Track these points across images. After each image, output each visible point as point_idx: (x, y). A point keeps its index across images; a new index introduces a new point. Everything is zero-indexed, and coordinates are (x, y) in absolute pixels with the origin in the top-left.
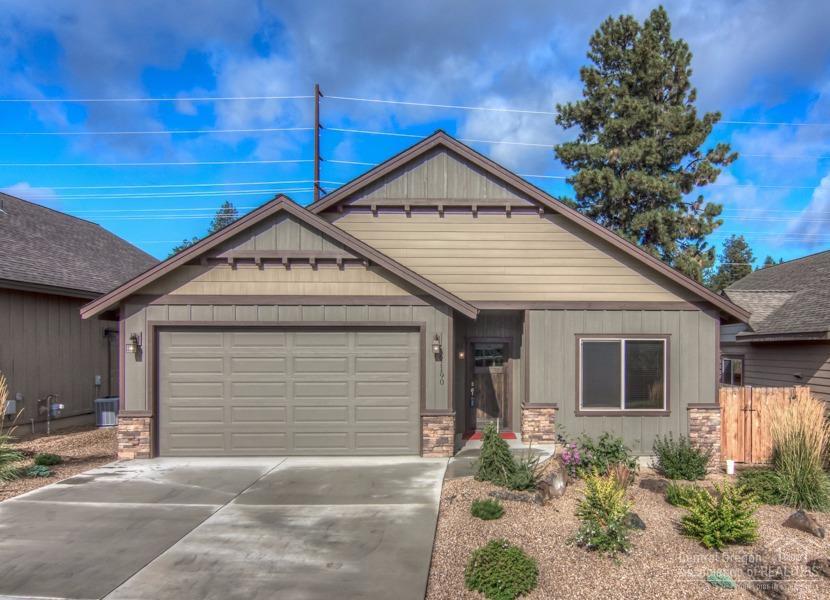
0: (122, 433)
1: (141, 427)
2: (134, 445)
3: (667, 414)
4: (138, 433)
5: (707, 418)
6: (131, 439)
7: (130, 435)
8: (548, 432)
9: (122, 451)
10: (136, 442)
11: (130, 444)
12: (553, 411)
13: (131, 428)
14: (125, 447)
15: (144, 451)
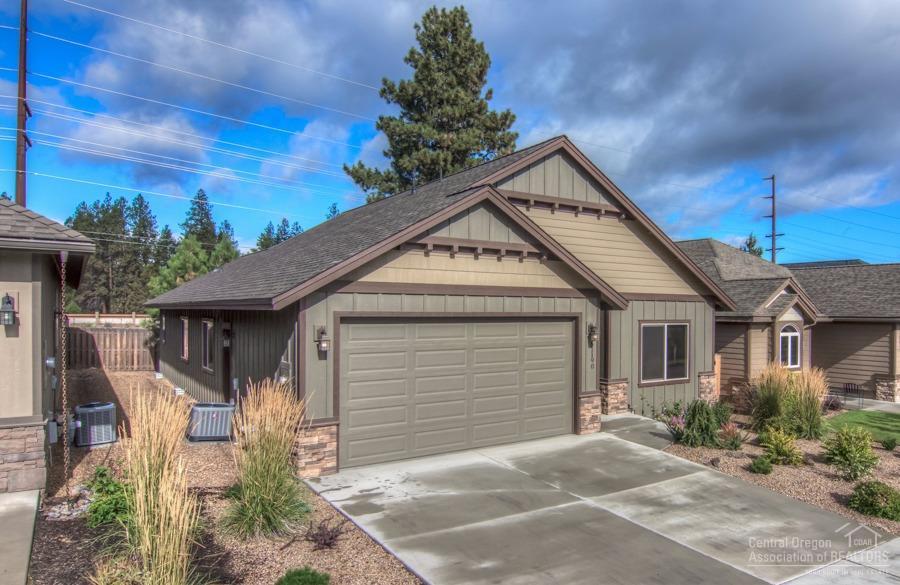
0: (305, 447)
1: (326, 438)
2: (319, 460)
3: (688, 381)
4: (323, 445)
5: (709, 382)
6: (314, 454)
7: (313, 449)
8: (622, 403)
9: (304, 469)
10: (321, 457)
11: (314, 459)
12: (625, 385)
13: (315, 440)
14: (307, 463)
15: (329, 465)
